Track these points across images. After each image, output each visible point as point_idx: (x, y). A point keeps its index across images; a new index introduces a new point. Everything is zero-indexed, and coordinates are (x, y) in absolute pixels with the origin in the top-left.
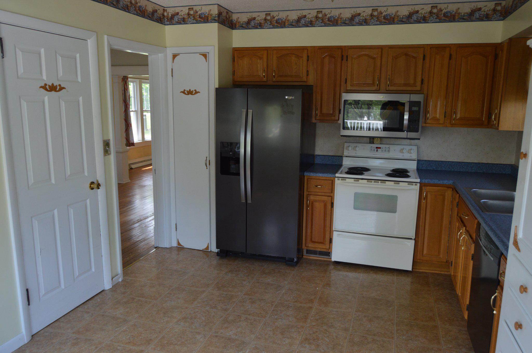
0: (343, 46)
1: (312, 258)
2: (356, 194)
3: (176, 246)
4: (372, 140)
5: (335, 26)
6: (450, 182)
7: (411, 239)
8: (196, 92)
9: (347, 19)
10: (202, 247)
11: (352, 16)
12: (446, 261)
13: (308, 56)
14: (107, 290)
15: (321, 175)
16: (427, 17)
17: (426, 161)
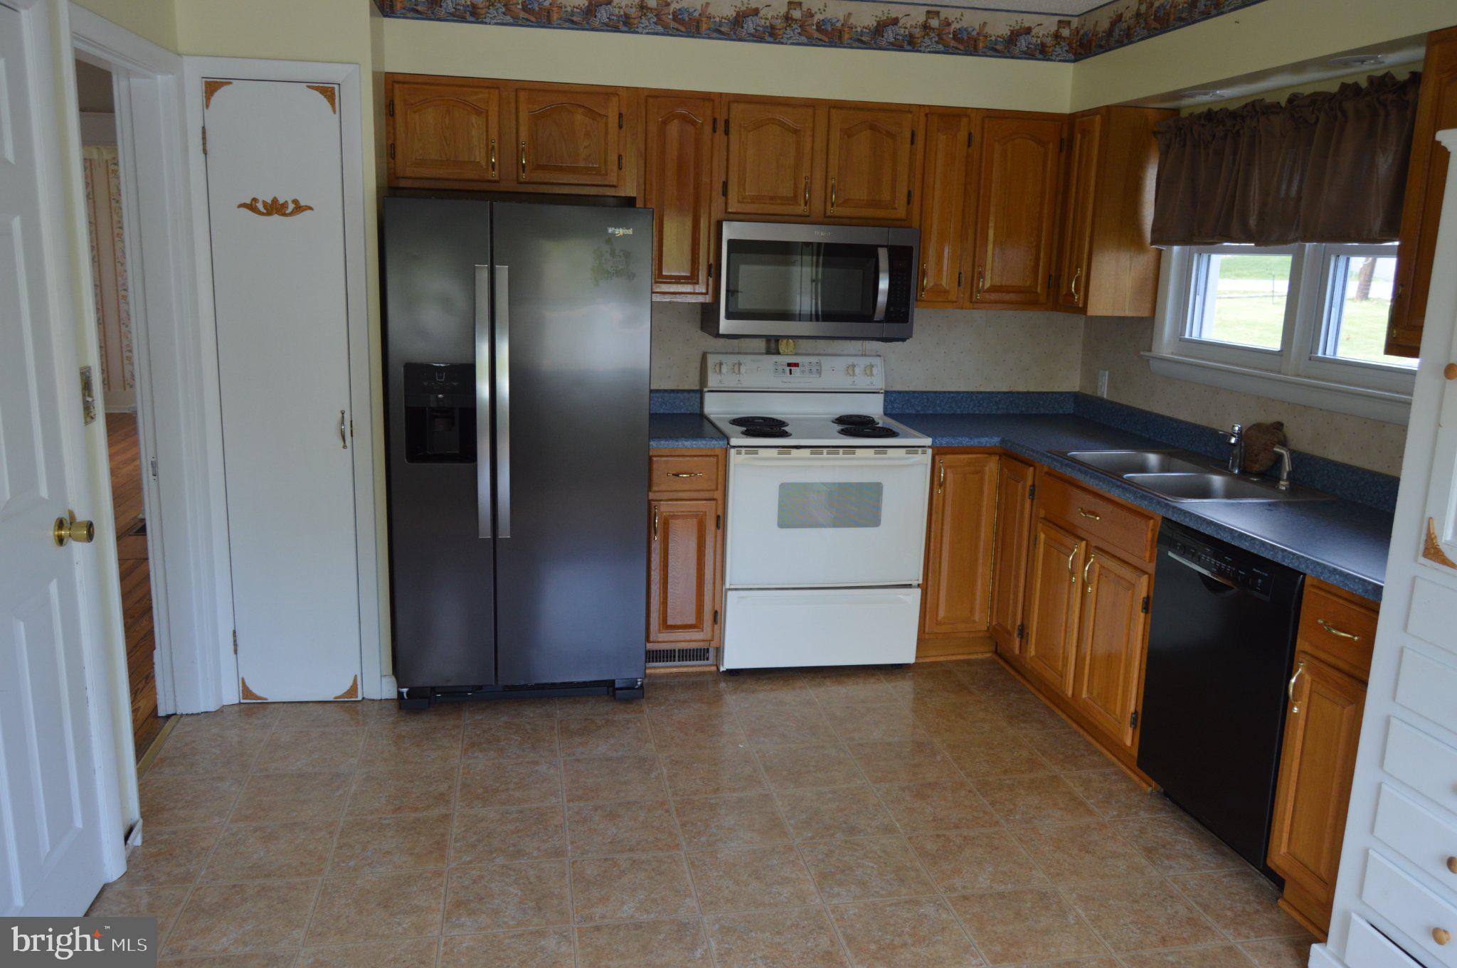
0: (714, 93)
1: (658, 671)
2: (784, 487)
3: (237, 702)
4: (773, 345)
5: (693, 37)
6: (995, 440)
7: (909, 586)
8: (299, 208)
9: (723, 20)
10: (333, 689)
11: (738, 14)
12: (986, 628)
13: (620, 115)
14: (115, 883)
15: (688, 443)
16: (917, 36)
17: (900, 392)
